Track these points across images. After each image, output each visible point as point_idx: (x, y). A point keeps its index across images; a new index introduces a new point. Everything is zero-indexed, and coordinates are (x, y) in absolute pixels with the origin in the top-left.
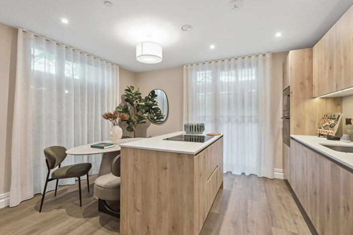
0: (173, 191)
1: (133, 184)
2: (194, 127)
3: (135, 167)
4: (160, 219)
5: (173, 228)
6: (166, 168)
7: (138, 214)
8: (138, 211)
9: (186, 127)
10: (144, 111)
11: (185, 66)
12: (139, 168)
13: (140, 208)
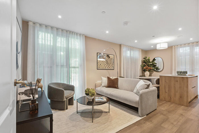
0: (180, 87)
1: (165, 86)
2: (182, 72)
3: (165, 81)
4: (175, 95)
5: (180, 97)
6: (177, 81)
7: (167, 94)
8: (167, 93)
9: (178, 72)
10: (152, 66)
11: (173, 47)
12: (167, 81)
13: (167, 92)
